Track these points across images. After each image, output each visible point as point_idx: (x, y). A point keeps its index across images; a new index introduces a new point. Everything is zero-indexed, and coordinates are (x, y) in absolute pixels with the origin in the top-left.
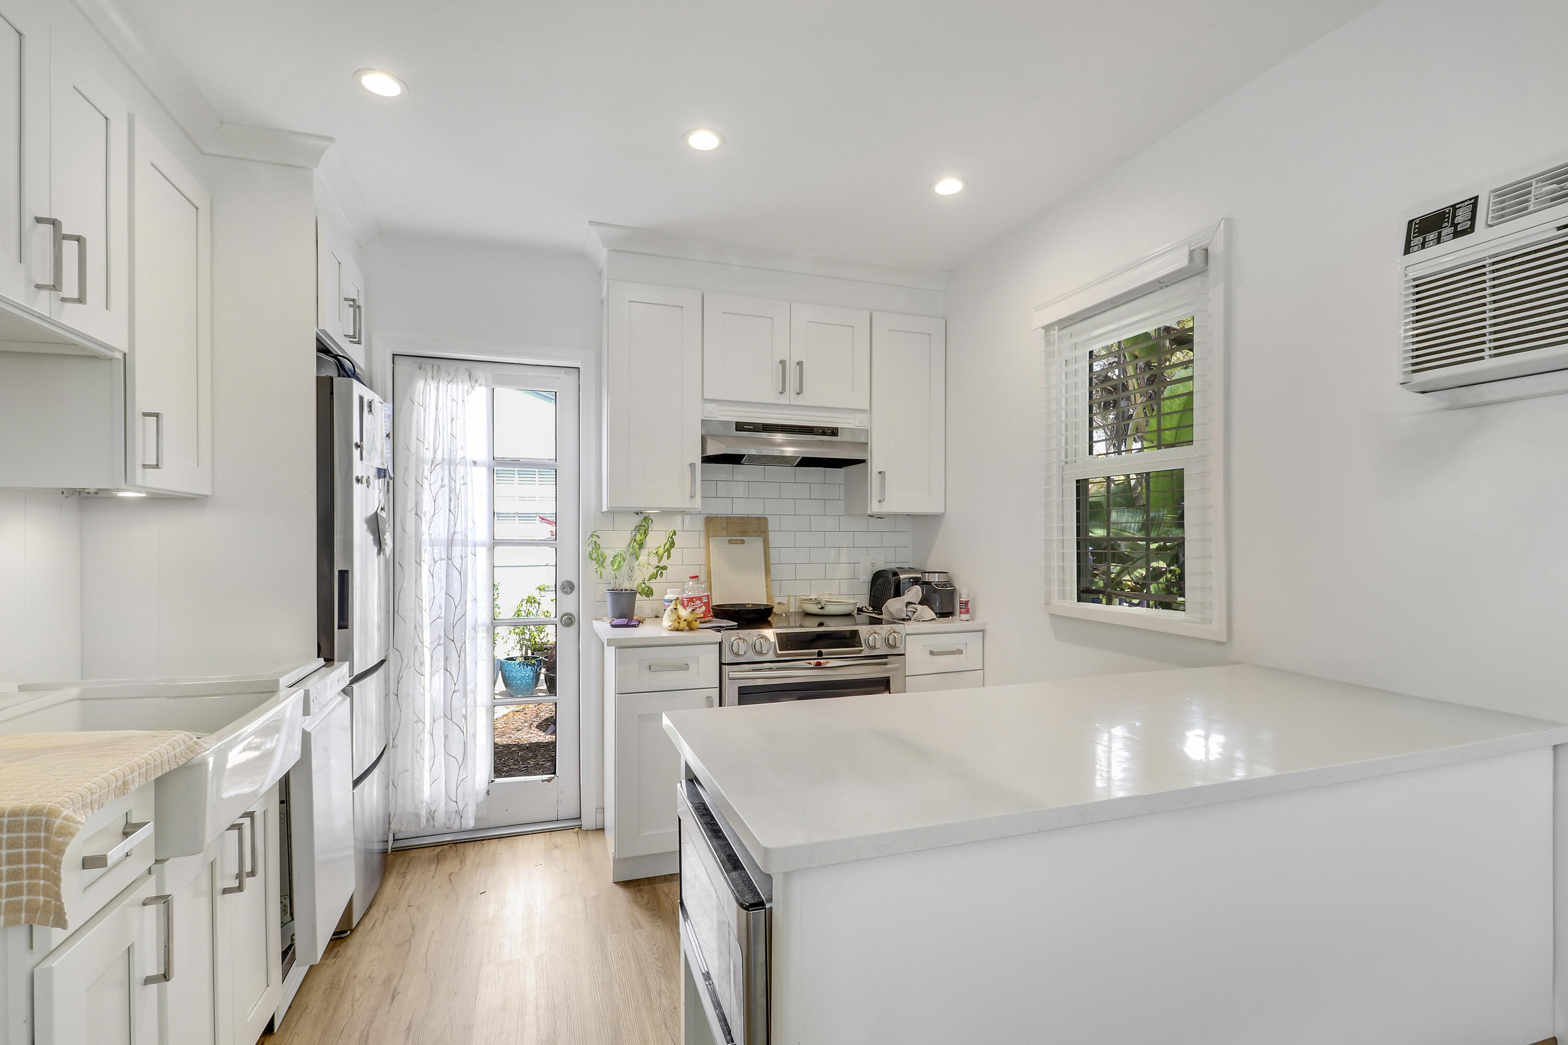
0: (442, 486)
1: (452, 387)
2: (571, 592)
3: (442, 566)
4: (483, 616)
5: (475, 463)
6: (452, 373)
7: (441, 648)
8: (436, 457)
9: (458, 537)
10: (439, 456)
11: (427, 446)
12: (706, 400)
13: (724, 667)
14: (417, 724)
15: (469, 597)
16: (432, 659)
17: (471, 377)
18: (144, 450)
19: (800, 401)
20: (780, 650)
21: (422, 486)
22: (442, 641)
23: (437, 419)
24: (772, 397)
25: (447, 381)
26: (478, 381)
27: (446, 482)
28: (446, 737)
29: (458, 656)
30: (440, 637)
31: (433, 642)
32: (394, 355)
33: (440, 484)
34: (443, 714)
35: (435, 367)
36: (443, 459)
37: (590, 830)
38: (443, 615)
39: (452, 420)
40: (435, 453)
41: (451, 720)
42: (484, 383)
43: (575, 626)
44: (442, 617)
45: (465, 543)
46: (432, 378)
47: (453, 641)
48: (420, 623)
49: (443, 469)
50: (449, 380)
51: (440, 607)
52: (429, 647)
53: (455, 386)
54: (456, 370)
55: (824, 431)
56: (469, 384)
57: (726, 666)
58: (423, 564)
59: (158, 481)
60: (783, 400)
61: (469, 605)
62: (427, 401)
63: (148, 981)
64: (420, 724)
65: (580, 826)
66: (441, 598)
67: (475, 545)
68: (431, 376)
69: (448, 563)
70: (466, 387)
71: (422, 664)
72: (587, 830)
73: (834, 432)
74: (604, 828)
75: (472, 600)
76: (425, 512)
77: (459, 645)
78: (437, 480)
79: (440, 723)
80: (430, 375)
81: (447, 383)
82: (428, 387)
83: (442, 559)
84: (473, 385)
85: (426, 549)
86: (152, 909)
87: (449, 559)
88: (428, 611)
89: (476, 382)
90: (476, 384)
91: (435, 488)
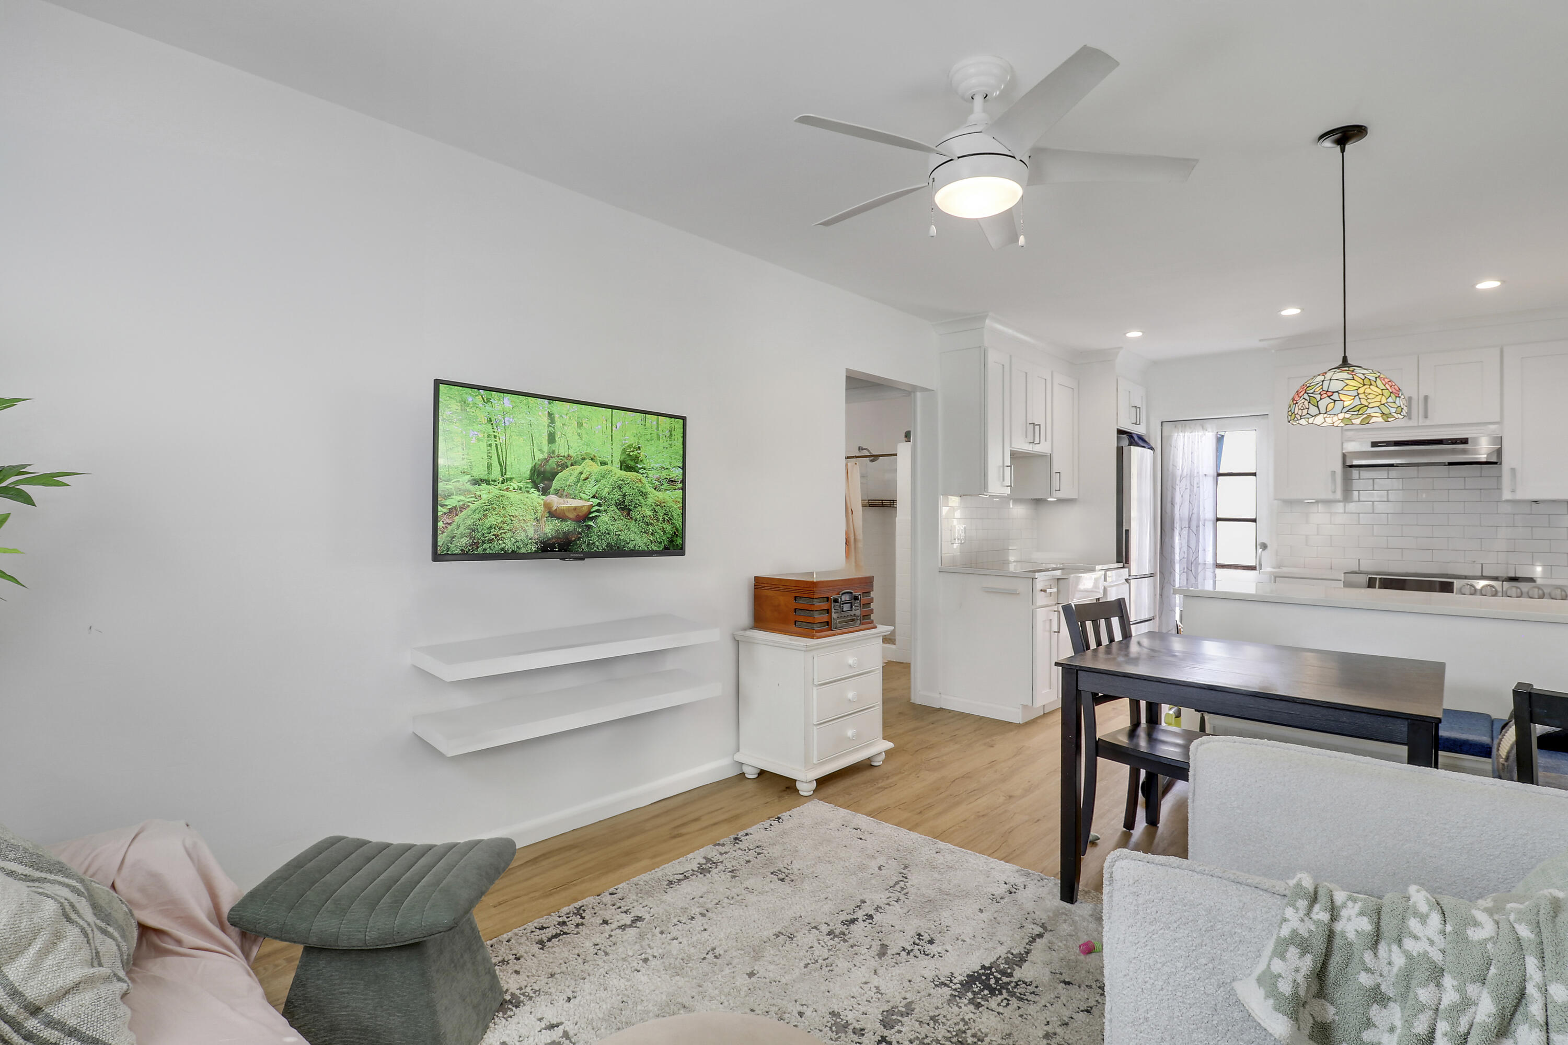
0: (1186, 489)
1: (1193, 435)
3: (1185, 532)
4: (1210, 559)
6: (1193, 428)
7: (1185, 574)
8: (1183, 473)
9: (1195, 516)
10: (1185, 474)
11: (1178, 468)
15: (1201, 548)
17: (1203, 428)
18: (1056, 485)
19: (1428, 422)
21: (1175, 489)
23: (1184, 453)
26: (1207, 430)
27: (1188, 487)
30: (1184, 569)
32: (1162, 422)
35: (1183, 425)
36: (1187, 475)
38: (1186, 557)
39: (1192, 453)
40: (1182, 471)
42: (1211, 429)
45: (1200, 519)
46: (1182, 431)
49: (1187, 480)
51: (1184, 552)
54: (1195, 426)
55: (1454, 442)
56: (1202, 432)
59: (1060, 495)
60: (1412, 423)
63: (1055, 632)
66: (1185, 549)
67: (1205, 520)
69: (1189, 529)
70: (1200, 434)
73: (1464, 441)
76: (1177, 503)
78: (1183, 486)
80: (1180, 430)
81: (1190, 432)
83: (1186, 527)
84: (1205, 432)
85: (1177, 522)
86: (1056, 613)
87: (1189, 527)
90: (1207, 432)
91: (1183, 489)
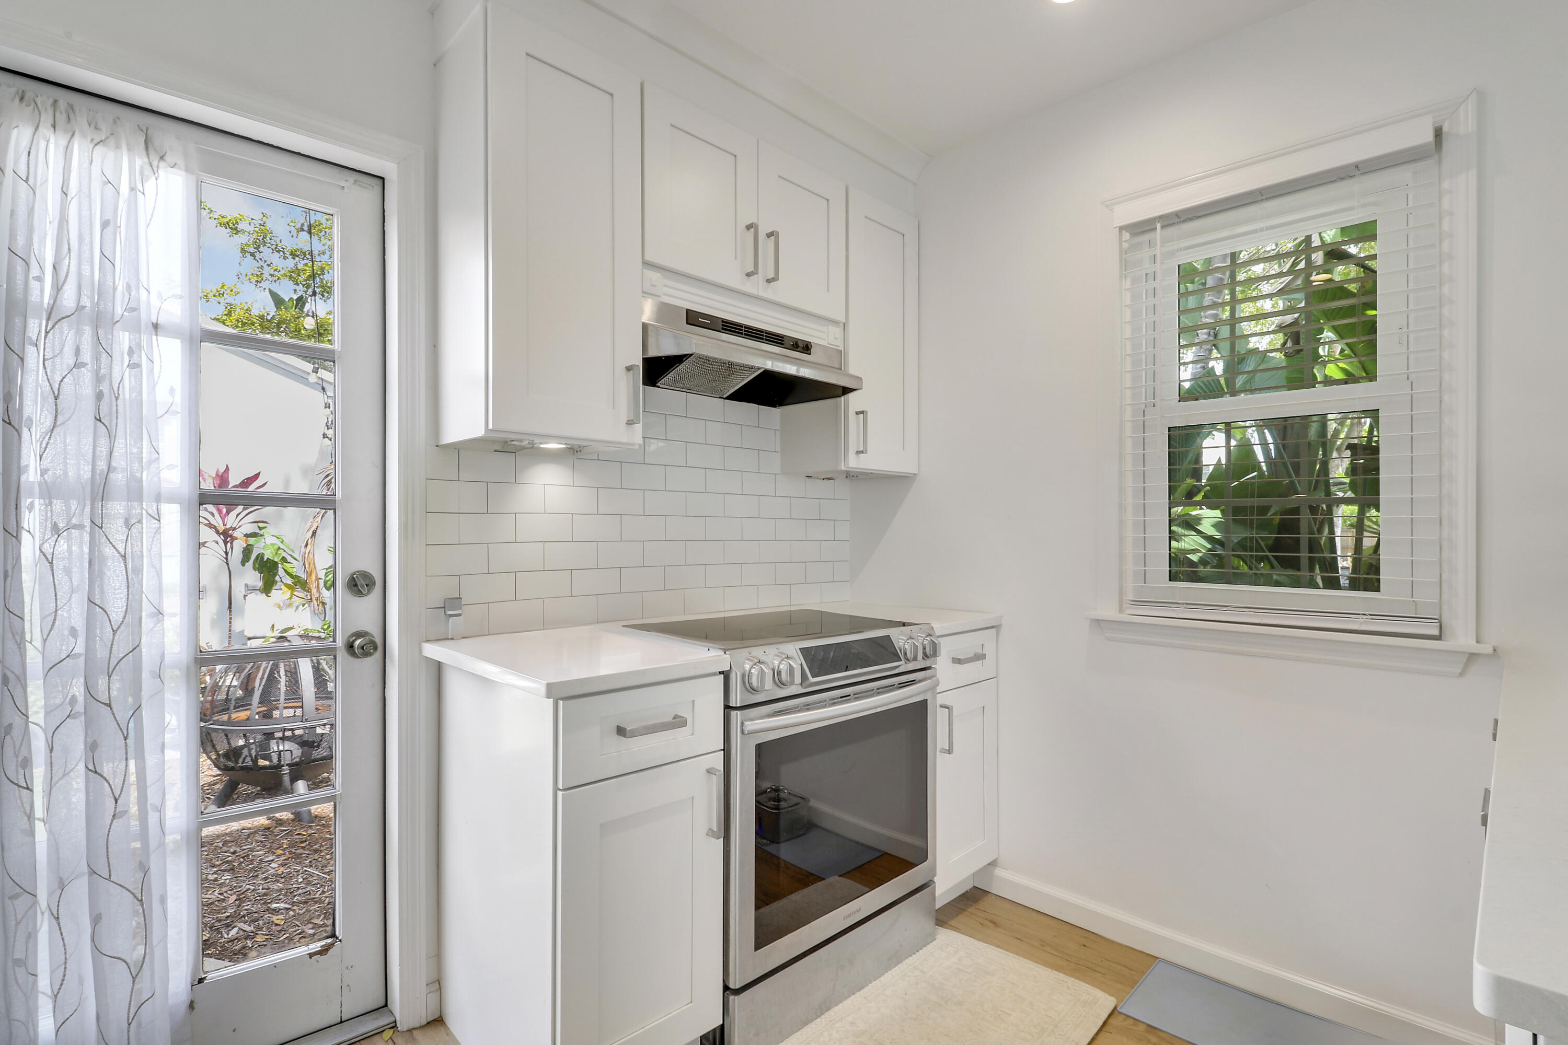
0: (78, 365)
1: (104, 158)
2: (369, 592)
4: (178, 647)
5: (156, 326)
6: (103, 126)
8: (58, 302)
9: (118, 478)
11: (34, 271)
12: (647, 264)
13: (733, 713)
14: (16, 902)
15: (147, 609)
16: (51, 751)
17: (150, 146)
20: (813, 677)
21: (22, 359)
22: (80, 707)
23: (63, 221)
24: (735, 280)
25: (92, 140)
26: (166, 158)
28: (96, 920)
29: (122, 738)
31: (51, 712)
33: (71, 362)
34: (85, 868)
35: (62, 105)
36: (80, 308)
37: (414, 1029)
38: (80, 649)
39: (104, 225)
40: (58, 293)
41: (109, 879)
42: (181, 162)
43: (378, 655)
44: (78, 656)
45: (135, 493)
46: (54, 126)
47: (109, 705)
48: (17, 671)
49: (79, 333)
50: (97, 140)
52: (42, 724)
53: (111, 155)
54: (115, 122)
55: (796, 344)
56: (146, 160)
57: (739, 712)
58: (25, 537)
60: (749, 286)
61: (147, 624)
62: (39, 173)
64: (22, 903)
65: (394, 1024)
67: (158, 499)
68: (51, 120)
69: (92, 535)
70: (138, 163)
71: (26, 763)
72: (410, 1031)
73: (806, 348)
74: (441, 1016)
75: (152, 615)
76: (30, 419)
77: (123, 714)
78: (61, 351)
79: (80, 889)
81: (91, 146)
82: (43, 144)
83: (80, 527)
84: (155, 163)
85: (32, 504)
87: (96, 525)
88: (38, 643)
89: (162, 158)
90: (162, 164)
91: (58, 367)
